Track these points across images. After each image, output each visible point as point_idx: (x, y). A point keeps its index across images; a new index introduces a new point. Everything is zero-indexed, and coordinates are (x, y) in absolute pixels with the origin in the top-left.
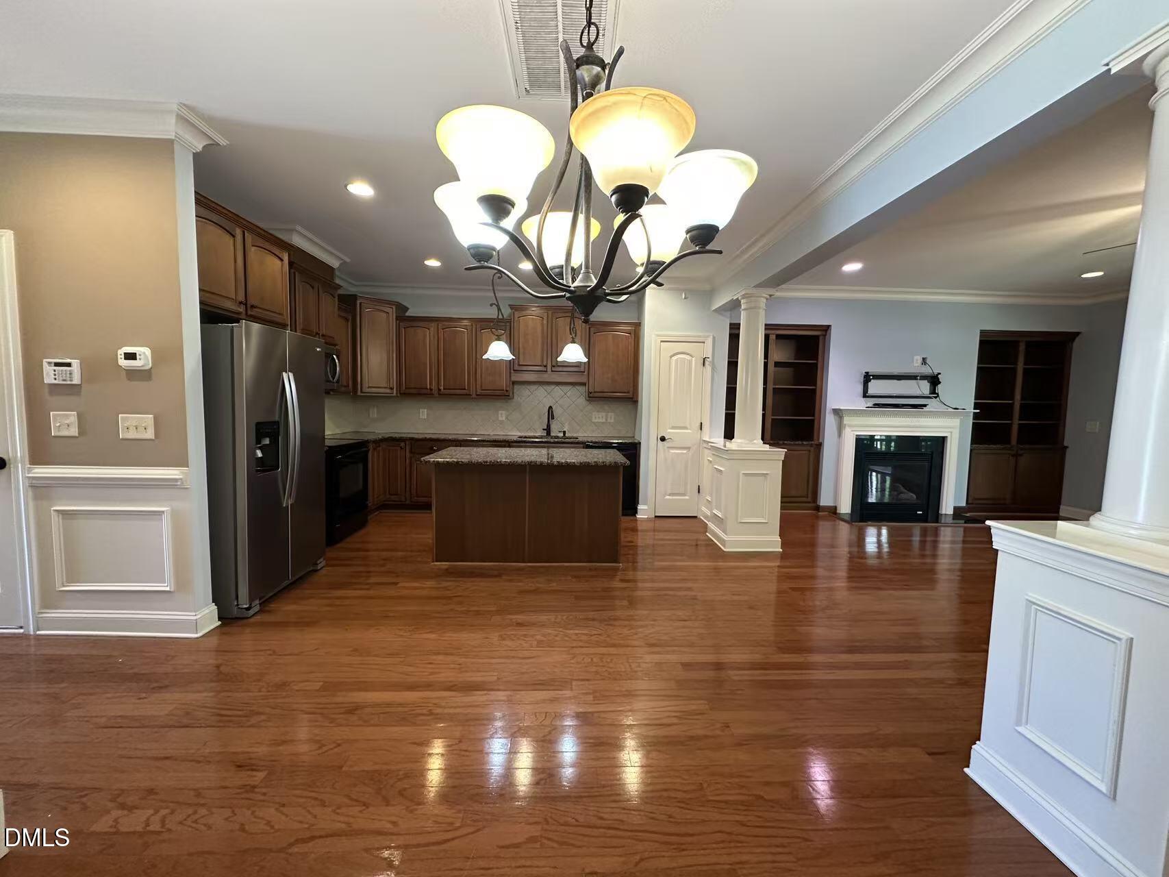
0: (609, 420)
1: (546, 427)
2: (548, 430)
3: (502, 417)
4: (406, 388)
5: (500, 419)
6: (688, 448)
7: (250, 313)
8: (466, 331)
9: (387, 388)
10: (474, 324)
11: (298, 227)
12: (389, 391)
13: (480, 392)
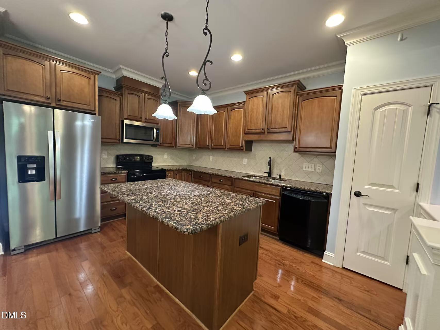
0: (317, 170)
1: (268, 171)
2: (270, 173)
3: (245, 163)
4: (200, 145)
5: (244, 163)
6: (395, 210)
7: (58, 103)
8: (224, 112)
9: (190, 145)
10: (228, 108)
11: (121, 66)
12: (191, 146)
13: (229, 147)
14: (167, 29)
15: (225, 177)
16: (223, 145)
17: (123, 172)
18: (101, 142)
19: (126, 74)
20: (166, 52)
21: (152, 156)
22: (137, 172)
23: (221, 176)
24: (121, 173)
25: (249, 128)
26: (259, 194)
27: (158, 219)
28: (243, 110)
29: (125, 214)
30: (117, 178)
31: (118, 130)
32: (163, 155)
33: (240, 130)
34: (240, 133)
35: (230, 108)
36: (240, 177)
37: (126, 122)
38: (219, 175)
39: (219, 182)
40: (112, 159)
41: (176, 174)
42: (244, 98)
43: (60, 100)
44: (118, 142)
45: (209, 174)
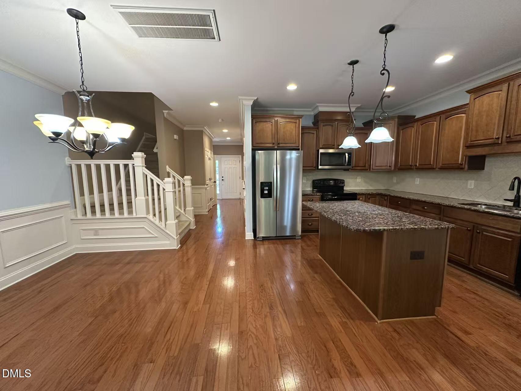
1: (513, 199)
2: (517, 201)
3: (470, 186)
4: (401, 166)
5: (468, 187)
7: (278, 146)
8: (435, 122)
9: (387, 166)
10: (442, 116)
11: (318, 104)
12: (389, 168)
13: (441, 166)
14: (353, 73)
15: (430, 203)
16: (432, 164)
17: (318, 194)
18: (303, 170)
19: (322, 109)
20: (352, 92)
21: (344, 180)
22: (329, 195)
23: (425, 202)
24: (316, 195)
25: (473, 139)
26: (483, 227)
27: (337, 222)
28: (465, 115)
29: (318, 230)
30: (313, 199)
31: (314, 159)
32: (355, 179)
33: (459, 143)
34: (459, 147)
35: (443, 116)
36: (456, 204)
37: (321, 151)
38: (422, 201)
39: (421, 209)
40: (310, 183)
41: (369, 199)
42: (466, 99)
43: (279, 144)
44: (314, 169)
45: (409, 199)
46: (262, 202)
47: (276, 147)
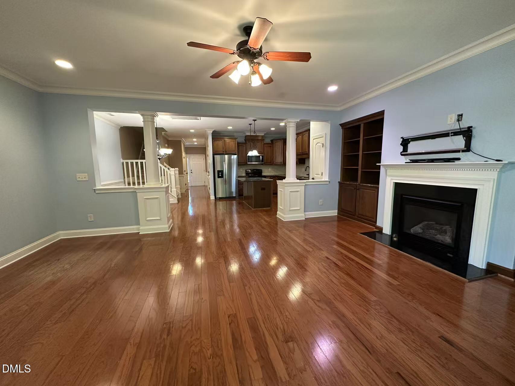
11: (245, 132)
19: (247, 134)
21: (262, 170)
31: (245, 159)
32: (268, 169)
37: (248, 155)
40: (244, 171)
43: (227, 151)
44: (245, 164)
46: (219, 180)
47: (225, 153)
